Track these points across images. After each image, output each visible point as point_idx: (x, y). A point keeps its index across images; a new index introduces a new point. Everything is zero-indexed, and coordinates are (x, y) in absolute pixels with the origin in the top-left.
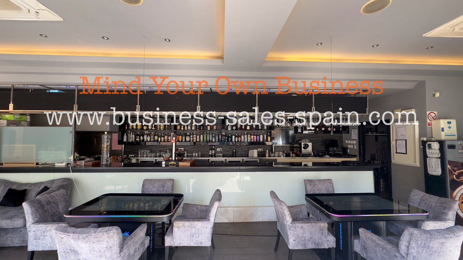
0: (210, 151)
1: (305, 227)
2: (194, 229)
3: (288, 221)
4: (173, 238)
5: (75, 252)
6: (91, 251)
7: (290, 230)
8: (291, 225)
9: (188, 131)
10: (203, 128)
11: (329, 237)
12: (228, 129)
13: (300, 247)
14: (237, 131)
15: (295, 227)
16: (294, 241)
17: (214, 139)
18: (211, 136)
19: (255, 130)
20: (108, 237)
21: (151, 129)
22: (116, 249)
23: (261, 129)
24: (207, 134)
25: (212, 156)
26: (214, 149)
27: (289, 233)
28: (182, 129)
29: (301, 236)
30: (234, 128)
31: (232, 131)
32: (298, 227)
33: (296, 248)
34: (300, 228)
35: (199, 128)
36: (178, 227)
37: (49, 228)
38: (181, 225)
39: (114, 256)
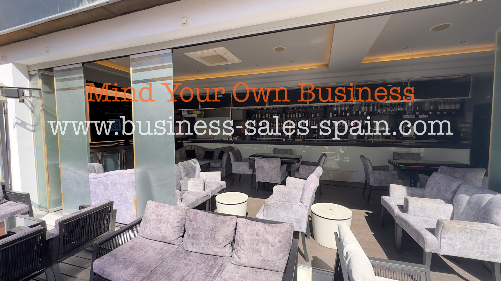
0: (314, 134)
1: (381, 173)
2: (311, 170)
3: (370, 169)
4: (299, 174)
5: (263, 168)
6: (269, 168)
7: (371, 174)
8: (372, 171)
9: (295, 119)
10: (308, 116)
11: (399, 180)
12: (329, 115)
13: (378, 185)
14: (338, 117)
15: (374, 173)
16: (373, 180)
17: (317, 124)
18: (314, 122)
19: (355, 116)
20: (277, 162)
21: (268, 117)
22: (279, 168)
23: (361, 115)
24: (311, 121)
25: (315, 138)
26: (317, 133)
27: (370, 176)
28: (291, 117)
29: (378, 178)
30: (335, 115)
31: (333, 118)
32: (376, 173)
33: (374, 185)
34: (378, 173)
35: (304, 116)
36: (302, 168)
37: (241, 164)
38: (304, 167)
39: (279, 171)
